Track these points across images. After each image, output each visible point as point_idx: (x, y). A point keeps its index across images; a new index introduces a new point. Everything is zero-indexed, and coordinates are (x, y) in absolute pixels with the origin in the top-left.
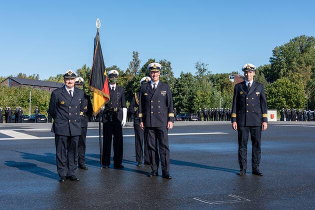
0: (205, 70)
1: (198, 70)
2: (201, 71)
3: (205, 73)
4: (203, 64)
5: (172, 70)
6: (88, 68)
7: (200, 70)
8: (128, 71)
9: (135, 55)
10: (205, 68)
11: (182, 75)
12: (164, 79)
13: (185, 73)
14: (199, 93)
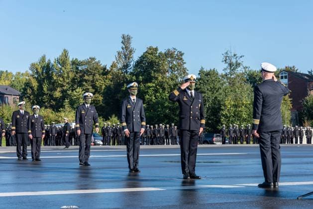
0: (238, 65)
1: (227, 65)
2: (233, 66)
3: (240, 70)
4: (235, 55)
5: (185, 66)
6: (49, 60)
7: (231, 65)
8: (113, 66)
9: (126, 40)
10: (239, 61)
11: (201, 72)
12: (172, 79)
13: (207, 69)
14: (229, 102)
